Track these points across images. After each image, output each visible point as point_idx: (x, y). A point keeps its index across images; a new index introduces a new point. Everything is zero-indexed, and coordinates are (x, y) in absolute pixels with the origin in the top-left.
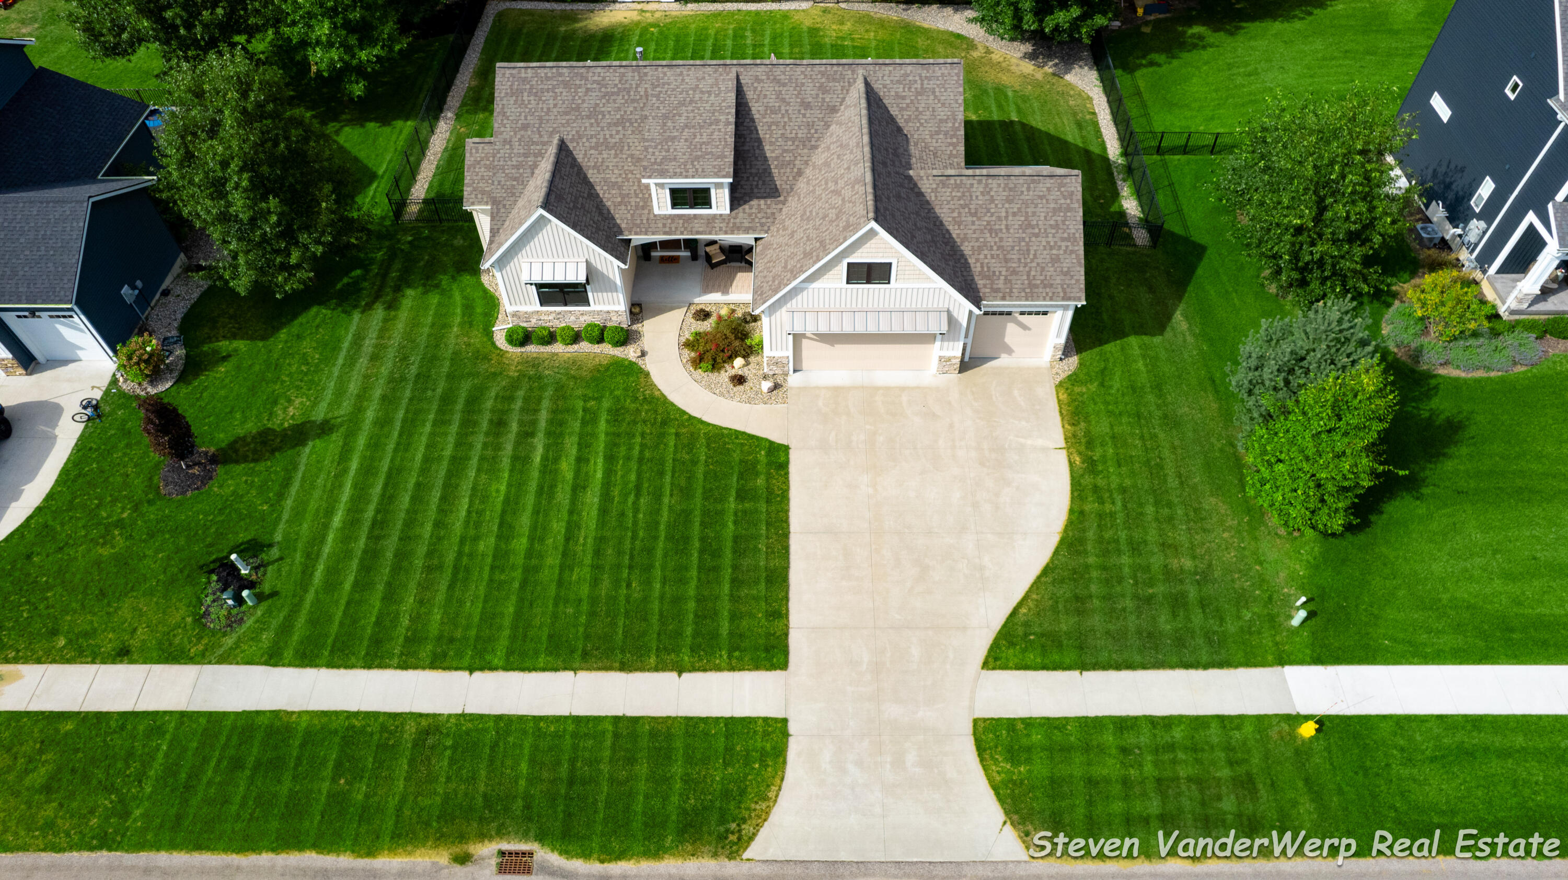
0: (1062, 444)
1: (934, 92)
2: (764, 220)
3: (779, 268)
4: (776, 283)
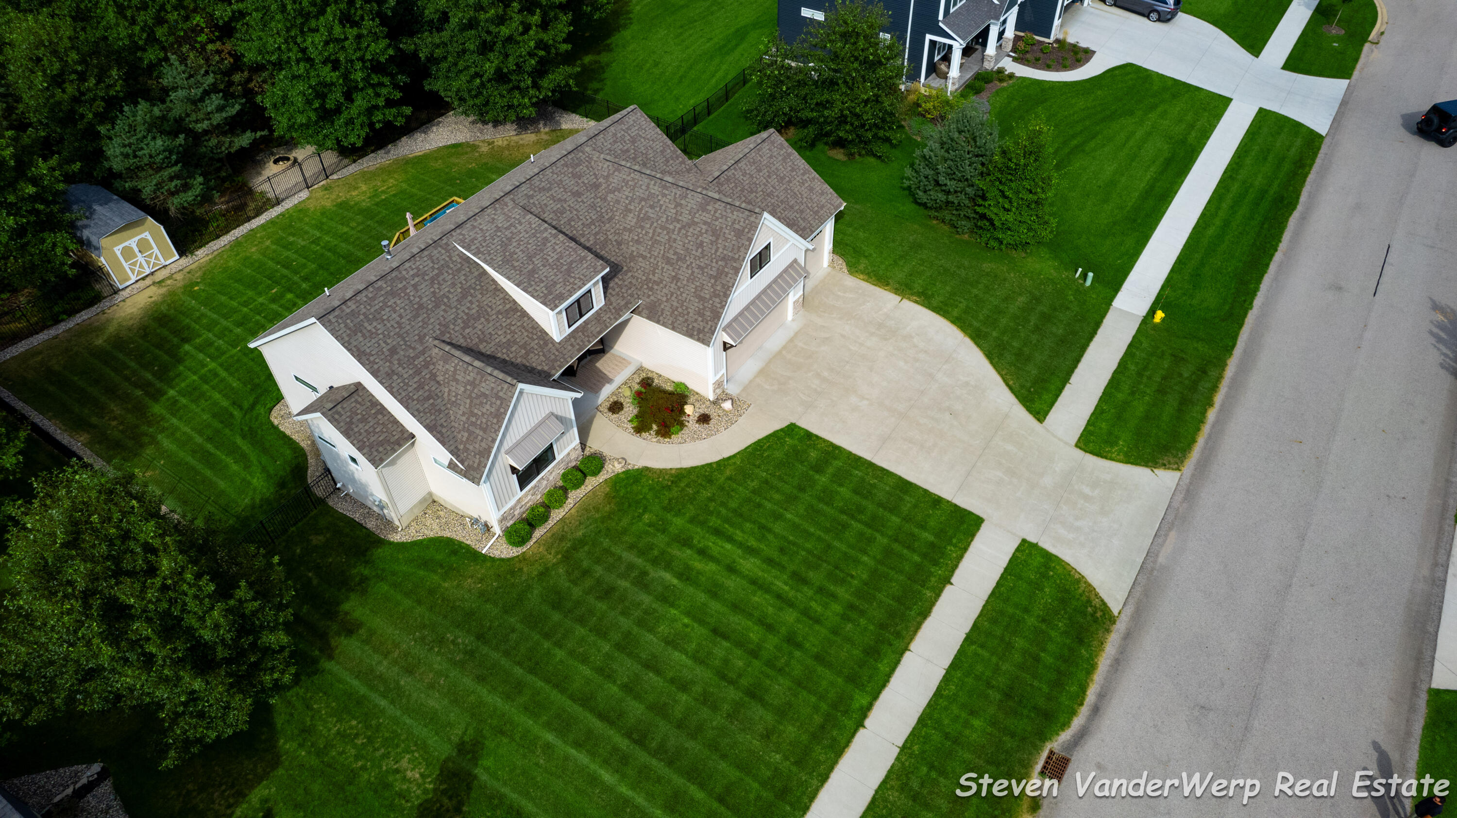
0: (899, 298)
1: (640, 136)
2: (629, 292)
3: (695, 305)
4: (708, 314)
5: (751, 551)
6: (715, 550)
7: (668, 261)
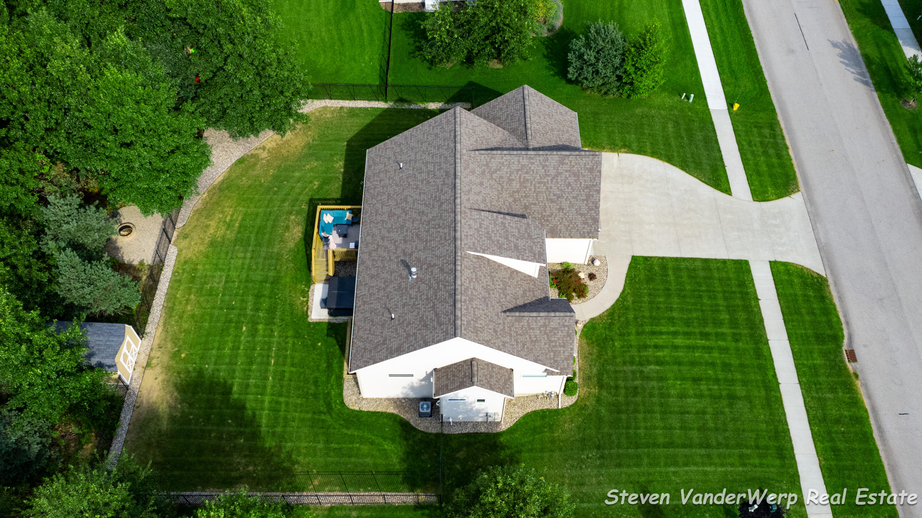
3: (580, 219)
4: (590, 221)
5: (675, 334)
6: (660, 342)
7: (552, 201)
